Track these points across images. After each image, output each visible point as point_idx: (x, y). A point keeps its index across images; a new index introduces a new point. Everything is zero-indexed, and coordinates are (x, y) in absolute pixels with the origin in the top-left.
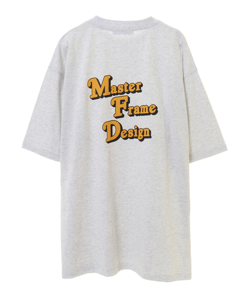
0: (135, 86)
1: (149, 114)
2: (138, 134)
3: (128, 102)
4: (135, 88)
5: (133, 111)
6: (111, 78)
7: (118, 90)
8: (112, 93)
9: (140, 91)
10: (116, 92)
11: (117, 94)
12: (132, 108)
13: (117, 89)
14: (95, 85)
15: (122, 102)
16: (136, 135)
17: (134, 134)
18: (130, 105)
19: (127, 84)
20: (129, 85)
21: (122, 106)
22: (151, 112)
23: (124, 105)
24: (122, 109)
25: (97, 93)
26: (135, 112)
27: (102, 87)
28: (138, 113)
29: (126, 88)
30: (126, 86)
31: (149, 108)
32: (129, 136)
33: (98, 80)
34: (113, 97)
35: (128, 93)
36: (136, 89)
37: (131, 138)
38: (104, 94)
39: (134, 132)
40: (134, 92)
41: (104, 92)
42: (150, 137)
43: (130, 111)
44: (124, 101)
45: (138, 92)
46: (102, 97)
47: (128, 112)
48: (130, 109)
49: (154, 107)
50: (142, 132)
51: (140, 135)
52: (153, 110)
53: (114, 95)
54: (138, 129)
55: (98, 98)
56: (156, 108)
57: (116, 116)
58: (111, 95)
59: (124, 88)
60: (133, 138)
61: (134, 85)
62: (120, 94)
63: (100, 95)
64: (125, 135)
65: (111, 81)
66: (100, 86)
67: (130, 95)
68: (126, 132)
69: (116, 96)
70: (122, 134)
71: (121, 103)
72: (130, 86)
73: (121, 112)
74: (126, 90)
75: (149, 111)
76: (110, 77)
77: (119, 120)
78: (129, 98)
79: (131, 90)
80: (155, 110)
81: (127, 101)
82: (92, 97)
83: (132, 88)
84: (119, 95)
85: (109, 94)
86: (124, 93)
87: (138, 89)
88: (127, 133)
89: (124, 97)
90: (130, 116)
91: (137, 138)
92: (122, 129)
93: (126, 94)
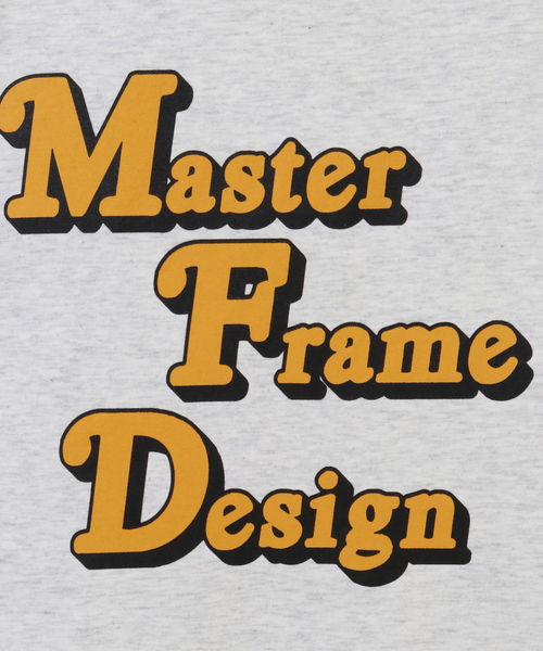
0: (360, 176)
1: (465, 388)
2: (341, 527)
3: (291, 290)
4: (351, 190)
5: (317, 357)
6: (182, 96)
7: (227, 194)
8: (177, 203)
9: (396, 216)
10: (203, 204)
11: (214, 219)
12: (317, 338)
13: (218, 182)
14: (56, 130)
15: (242, 280)
16: (322, 538)
17: (308, 531)
18: (297, 313)
19: (301, 150)
20: (310, 162)
21: (238, 312)
22: (483, 373)
23: (256, 312)
24: (234, 335)
25: (55, 188)
26: (333, 372)
27: (104, 152)
28: (361, 374)
29: (283, 182)
30: (285, 167)
31: (465, 343)
32: (267, 540)
33: (77, 93)
34: (179, 234)
35: (299, 218)
36: (362, 193)
37: (275, 556)
38: (108, 207)
39: (307, 518)
40: (341, 220)
41: (108, 186)
42: (460, 555)
43: (297, 355)
44: (258, 275)
45: (377, 218)
46: (90, 223)
47: (277, 362)
48: (297, 344)
49: (507, 341)
50: (383, 518)
51: (366, 535)
52: (496, 362)
53: (191, 220)
54: (344, 493)
55: (61, 223)
56: (522, 349)
57: (183, 378)
58: (162, 222)
59: (268, 179)
60: (294, 555)
61: (346, 168)
62: (237, 221)
63: (78, 208)
64: (234, 529)
65: (180, 116)
66: (91, 141)
67: (313, 239)
68: (244, 508)
69: (203, 233)
70: (216, 522)
71: (235, 292)
72: (316, 173)
73: (229, 356)
74: (285, 202)
75: (463, 366)
76: (170, 86)
77: (204, 414)
78: (298, 262)
79: (321, 200)
80: (512, 363)
81: (279, 276)
82: (21, 210)
83: (335, 190)
84: (226, 232)
85: (152, 207)
86: (263, 216)
87: (376, 199)
88: (257, 516)
89: (267, 247)
90: (293, 391)
91: (326, 556)
92: (216, 485)
93: (276, 229)
